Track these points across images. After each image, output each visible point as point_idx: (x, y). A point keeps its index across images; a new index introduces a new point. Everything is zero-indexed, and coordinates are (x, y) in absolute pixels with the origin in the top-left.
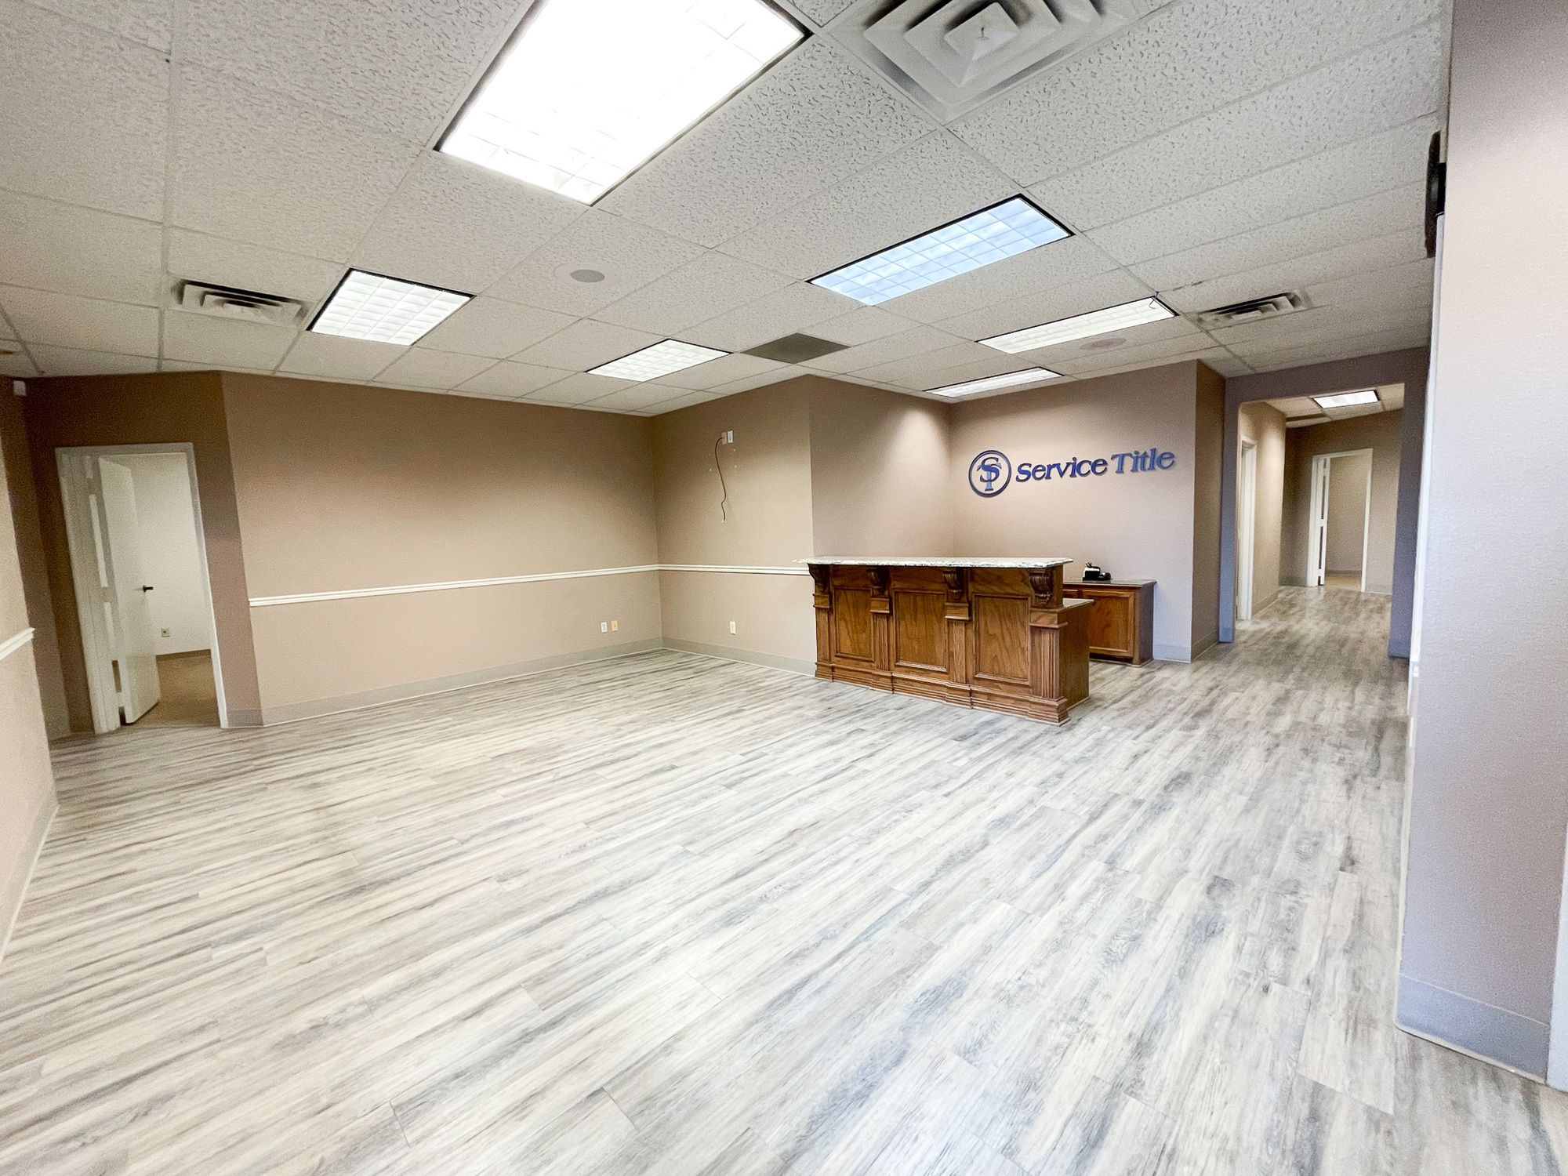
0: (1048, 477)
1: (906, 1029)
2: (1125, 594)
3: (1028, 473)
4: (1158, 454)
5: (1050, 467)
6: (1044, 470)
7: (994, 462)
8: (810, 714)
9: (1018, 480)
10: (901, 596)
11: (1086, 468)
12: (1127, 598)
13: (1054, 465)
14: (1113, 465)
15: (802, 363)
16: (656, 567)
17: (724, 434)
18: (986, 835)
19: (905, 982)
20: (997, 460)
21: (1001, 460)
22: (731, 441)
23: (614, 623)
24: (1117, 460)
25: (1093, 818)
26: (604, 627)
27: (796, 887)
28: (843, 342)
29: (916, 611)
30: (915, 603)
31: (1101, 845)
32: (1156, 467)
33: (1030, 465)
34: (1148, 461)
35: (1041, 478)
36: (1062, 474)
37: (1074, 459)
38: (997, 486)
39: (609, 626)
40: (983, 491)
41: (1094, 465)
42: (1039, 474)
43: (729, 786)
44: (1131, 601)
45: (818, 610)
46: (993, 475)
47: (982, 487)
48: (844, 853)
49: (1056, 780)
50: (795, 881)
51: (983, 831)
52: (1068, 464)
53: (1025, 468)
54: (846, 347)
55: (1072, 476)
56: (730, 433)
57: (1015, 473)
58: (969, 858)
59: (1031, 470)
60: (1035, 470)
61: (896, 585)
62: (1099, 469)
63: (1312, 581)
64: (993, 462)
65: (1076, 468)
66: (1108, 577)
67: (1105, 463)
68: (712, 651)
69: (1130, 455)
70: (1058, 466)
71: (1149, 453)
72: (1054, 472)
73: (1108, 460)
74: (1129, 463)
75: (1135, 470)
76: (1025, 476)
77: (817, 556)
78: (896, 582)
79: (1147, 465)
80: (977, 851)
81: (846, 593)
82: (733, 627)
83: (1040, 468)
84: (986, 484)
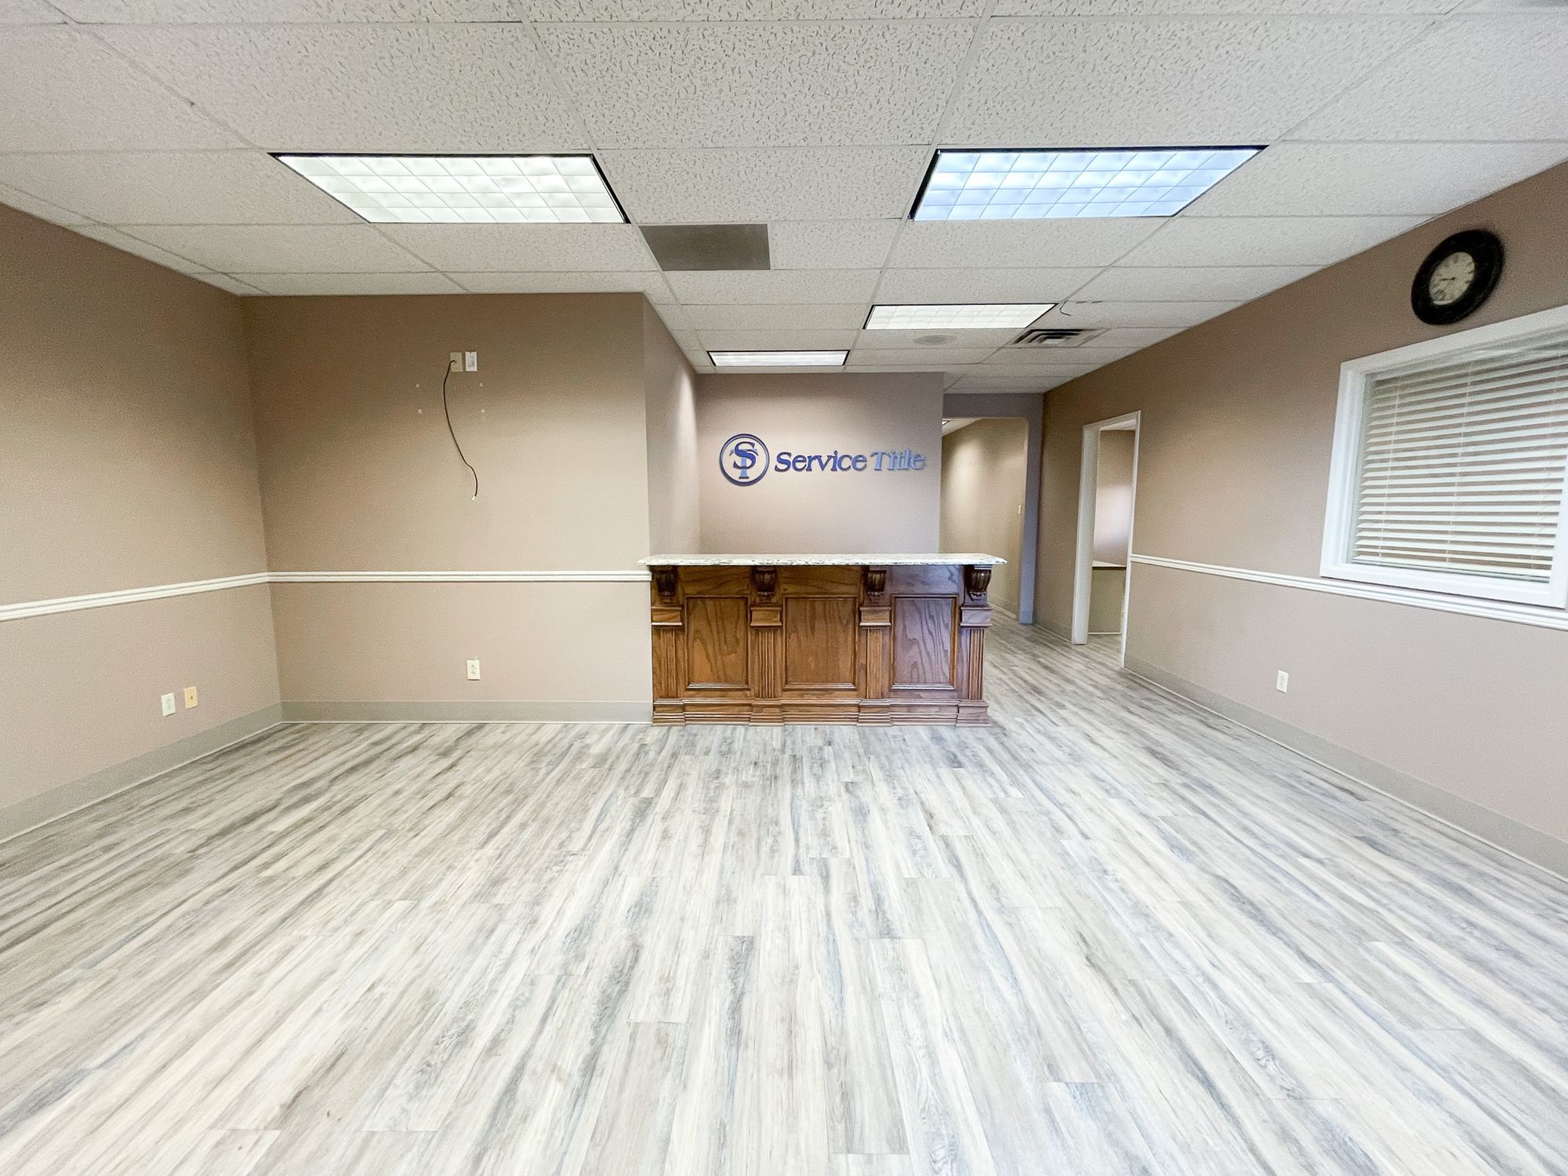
0: (809, 469)
3: (786, 463)
4: (913, 454)
5: (811, 459)
6: (804, 461)
7: (750, 447)
9: (777, 469)
11: (846, 463)
13: (816, 457)
14: (872, 462)
16: (265, 577)
17: (456, 356)
20: (753, 445)
21: (758, 447)
22: (474, 368)
23: (191, 696)
26: (168, 704)
29: (813, 618)
30: (813, 608)
32: (911, 468)
33: (789, 454)
34: (904, 461)
35: (801, 469)
36: (823, 467)
37: (836, 452)
38: (752, 474)
39: (179, 700)
40: (737, 479)
41: (856, 460)
42: (799, 465)
45: (657, 630)
46: (749, 462)
47: (736, 474)
52: (830, 457)
53: (784, 457)
55: (834, 469)
56: (471, 357)
57: (774, 462)
59: (791, 460)
60: (796, 460)
61: (787, 589)
62: (860, 465)
64: (747, 447)
65: (837, 462)
67: (864, 459)
68: (426, 715)
69: (888, 454)
70: (818, 458)
71: (905, 453)
72: (815, 464)
73: (867, 457)
74: (887, 461)
75: (891, 469)
76: (784, 467)
78: (786, 586)
79: (903, 466)
81: (704, 604)
82: (474, 669)
83: (801, 459)
84: (740, 471)
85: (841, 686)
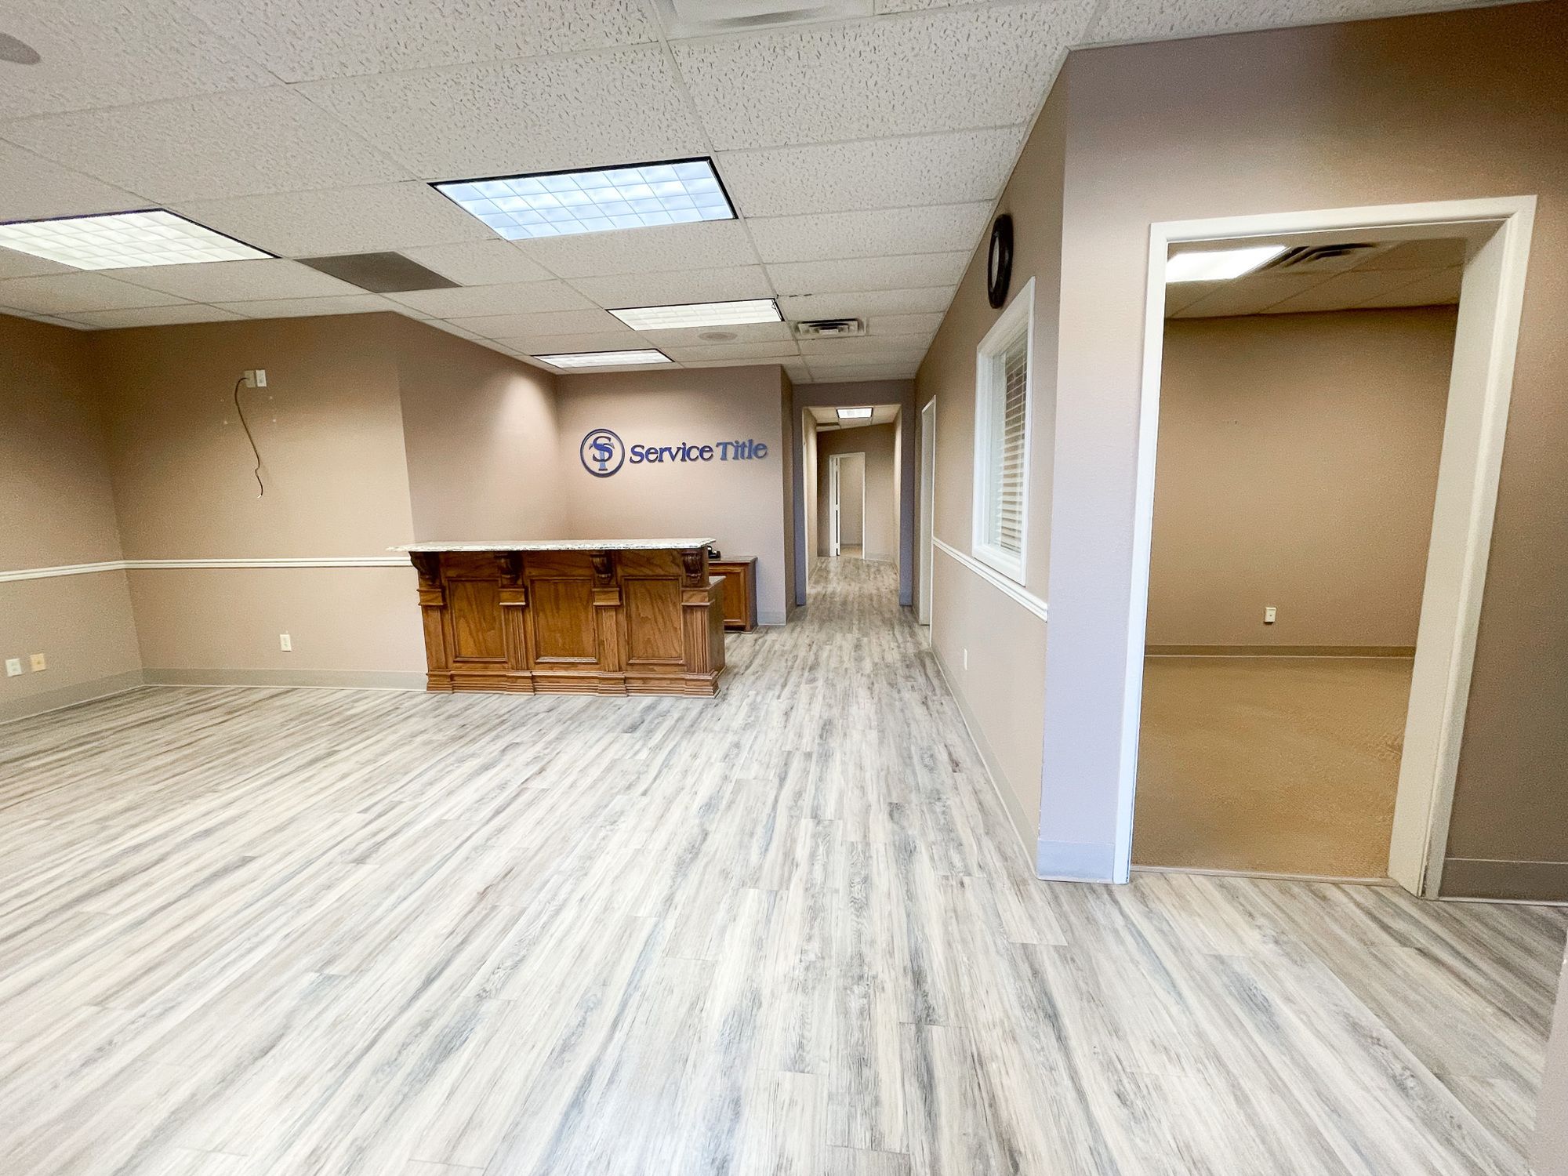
0: (661, 460)
1: (727, 1071)
2: (737, 569)
3: (642, 455)
4: (755, 443)
5: (662, 450)
6: (656, 452)
7: (607, 441)
8: (440, 737)
9: (631, 461)
10: (537, 585)
11: (694, 453)
12: (739, 573)
13: (666, 449)
14: (718, 452)
15: (385, 295)
16: (121, 565)
17: (249, 374)
18: (702, 825)
19: (700, 1019)
20: (609, 439)
21: (614, 440)
22: (264, 384)
23: (38, 662)
24: (721, 447)
25: (782, 779)
26: (13, 667)
27: (521, 961)
28: (454, 278)
29: (557, 598)
30: (557, 590)
31: (800, 802)
32: (754, 457)
33: (643, 447)
34: (747, 450)
35: (654, 461)
36: (673, 458)
37: (684, 444)
38: (611, 466)
39: (26, 664)
40: (598, 472)
41: (702, 451)
42: (652, 457)
43: (361, 860)
44: (742, 575)
45: (426, 609)
46: (607, 455)
47: (595, 467)
48: (562, 896)
49: (736, 751)
50: (517, 954)
51: (697, 821)
52: (679, 449)
53: (638, 450)
54: (456, 286)
55: (683, 460)
56: (261, 374)
57: (629, 454)
58: (697, 854)
59: (644, 452)
60: (648, 452)
61: (531, 572)
62: (706, 455)
63: (833, 553)
64: (605, 441)
65: (686, 452)
66: (718, 555)
67: (711, 450)
68: (250, 679)
69: (731, 444)
70: (669, 449)
71: (747, 444)
72: (666, 455)
73: (714, 448)
74: (731, 450)
75: (736, 458)
76: (638, 458)
77: (418, 542)
79: (746, 454)
80: (701, 844)
81: (464, 586)
82: (286, 642)
83: (652, 451)
84: (599, 463)
85: (584, 660)
